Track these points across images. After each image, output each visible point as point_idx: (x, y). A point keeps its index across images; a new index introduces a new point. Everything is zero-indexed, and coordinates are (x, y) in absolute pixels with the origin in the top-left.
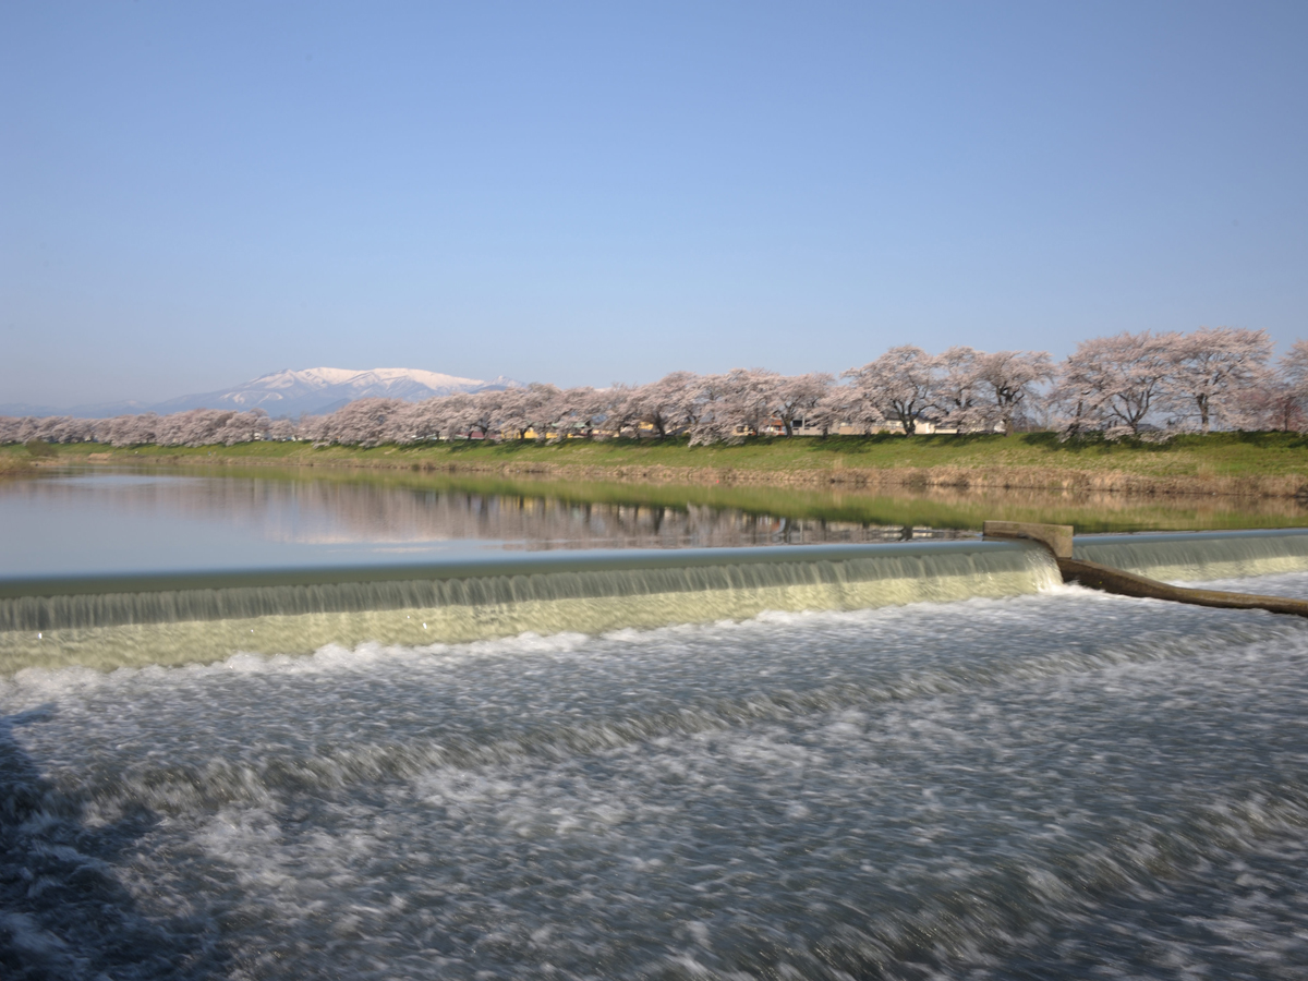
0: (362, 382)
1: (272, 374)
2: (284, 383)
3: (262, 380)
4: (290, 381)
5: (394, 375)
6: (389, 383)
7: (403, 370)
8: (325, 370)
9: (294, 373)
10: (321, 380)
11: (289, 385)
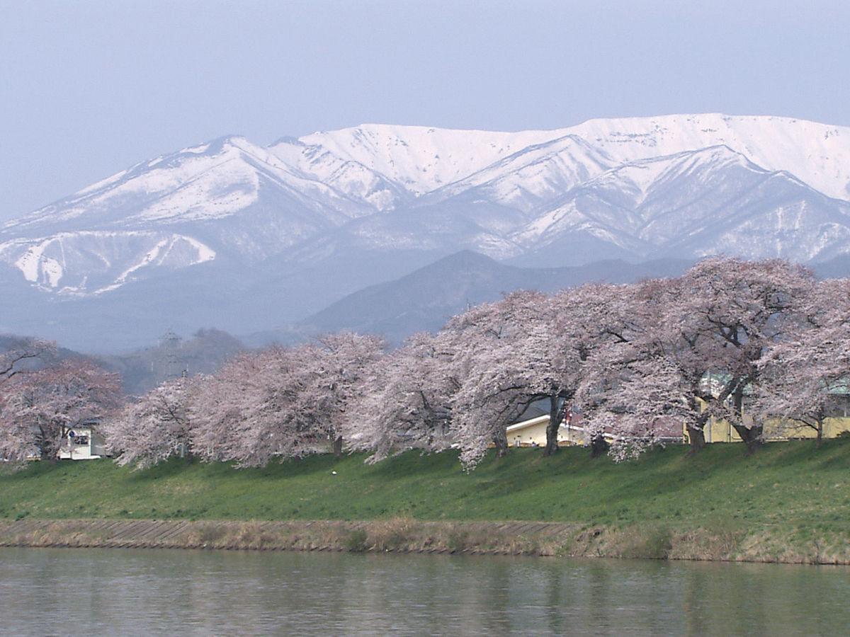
0: (536, 180)
1: (171, 161)
2: (219, 191)
3: (133, 185)
4: (244, 186)
5: (667, 146)
6: (644, 178)
7: (710, 120)
8: (383, 133)
9: (260, 154)
10: (367, 178)
11: (240, 201)
